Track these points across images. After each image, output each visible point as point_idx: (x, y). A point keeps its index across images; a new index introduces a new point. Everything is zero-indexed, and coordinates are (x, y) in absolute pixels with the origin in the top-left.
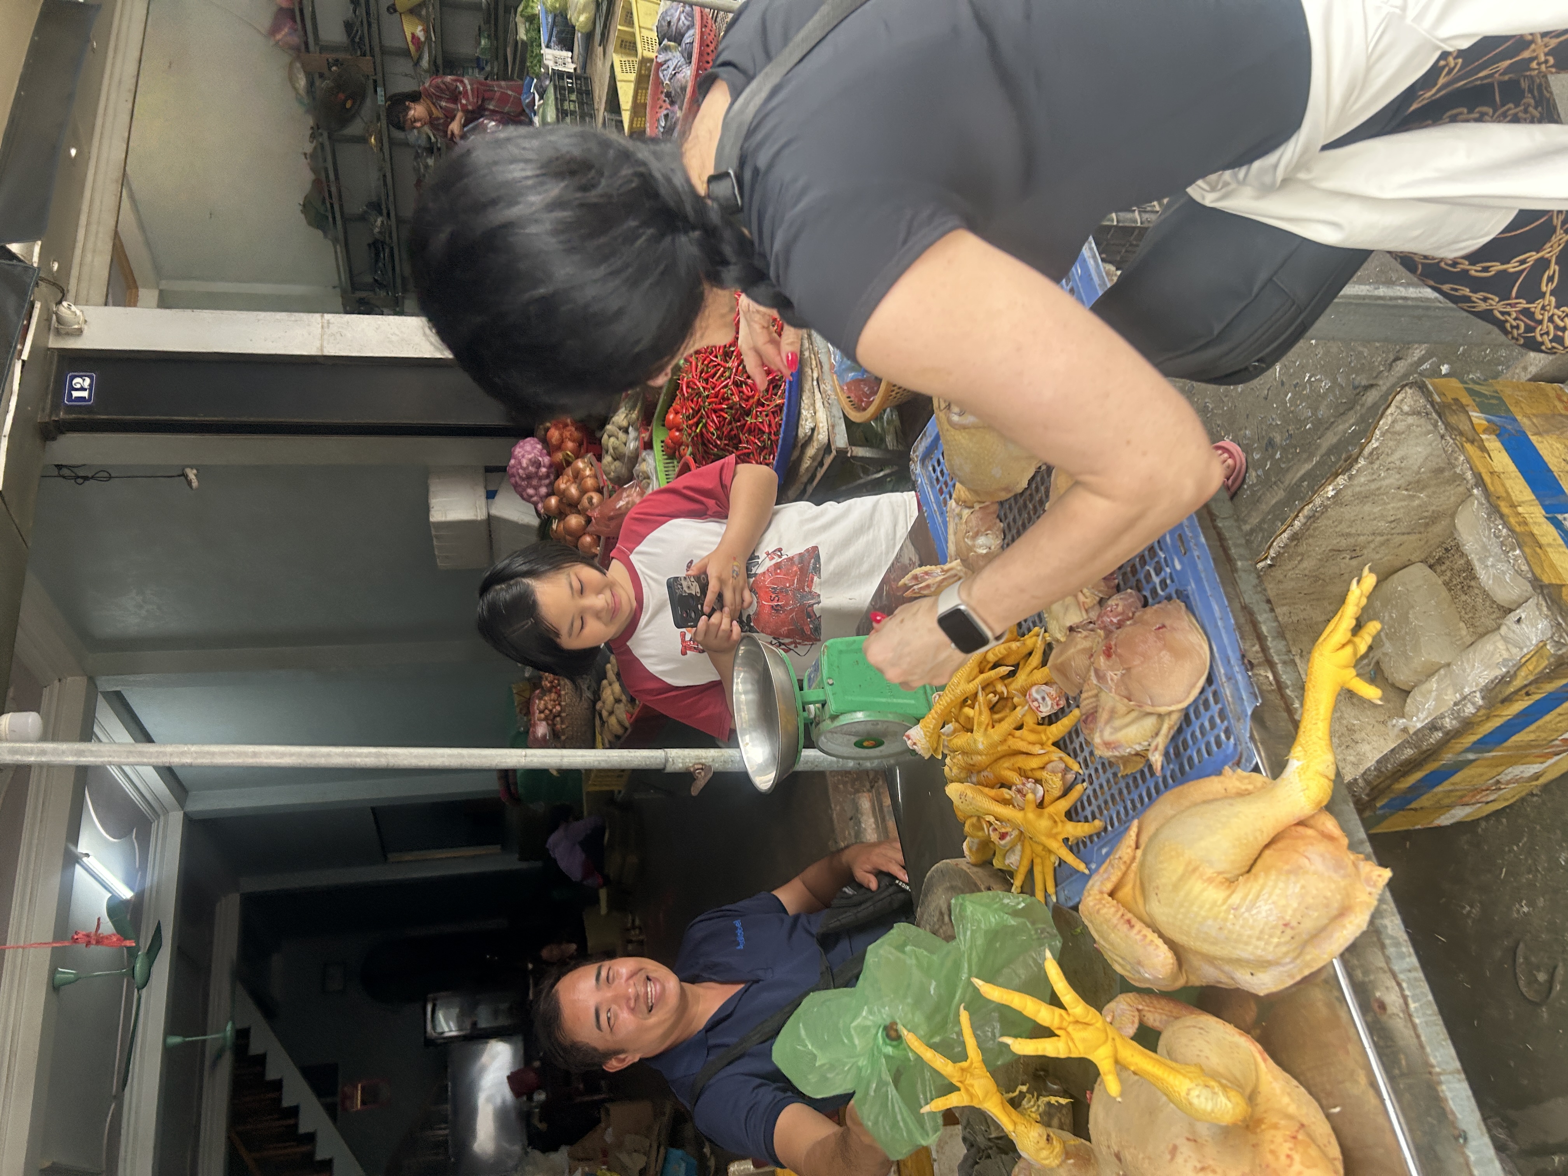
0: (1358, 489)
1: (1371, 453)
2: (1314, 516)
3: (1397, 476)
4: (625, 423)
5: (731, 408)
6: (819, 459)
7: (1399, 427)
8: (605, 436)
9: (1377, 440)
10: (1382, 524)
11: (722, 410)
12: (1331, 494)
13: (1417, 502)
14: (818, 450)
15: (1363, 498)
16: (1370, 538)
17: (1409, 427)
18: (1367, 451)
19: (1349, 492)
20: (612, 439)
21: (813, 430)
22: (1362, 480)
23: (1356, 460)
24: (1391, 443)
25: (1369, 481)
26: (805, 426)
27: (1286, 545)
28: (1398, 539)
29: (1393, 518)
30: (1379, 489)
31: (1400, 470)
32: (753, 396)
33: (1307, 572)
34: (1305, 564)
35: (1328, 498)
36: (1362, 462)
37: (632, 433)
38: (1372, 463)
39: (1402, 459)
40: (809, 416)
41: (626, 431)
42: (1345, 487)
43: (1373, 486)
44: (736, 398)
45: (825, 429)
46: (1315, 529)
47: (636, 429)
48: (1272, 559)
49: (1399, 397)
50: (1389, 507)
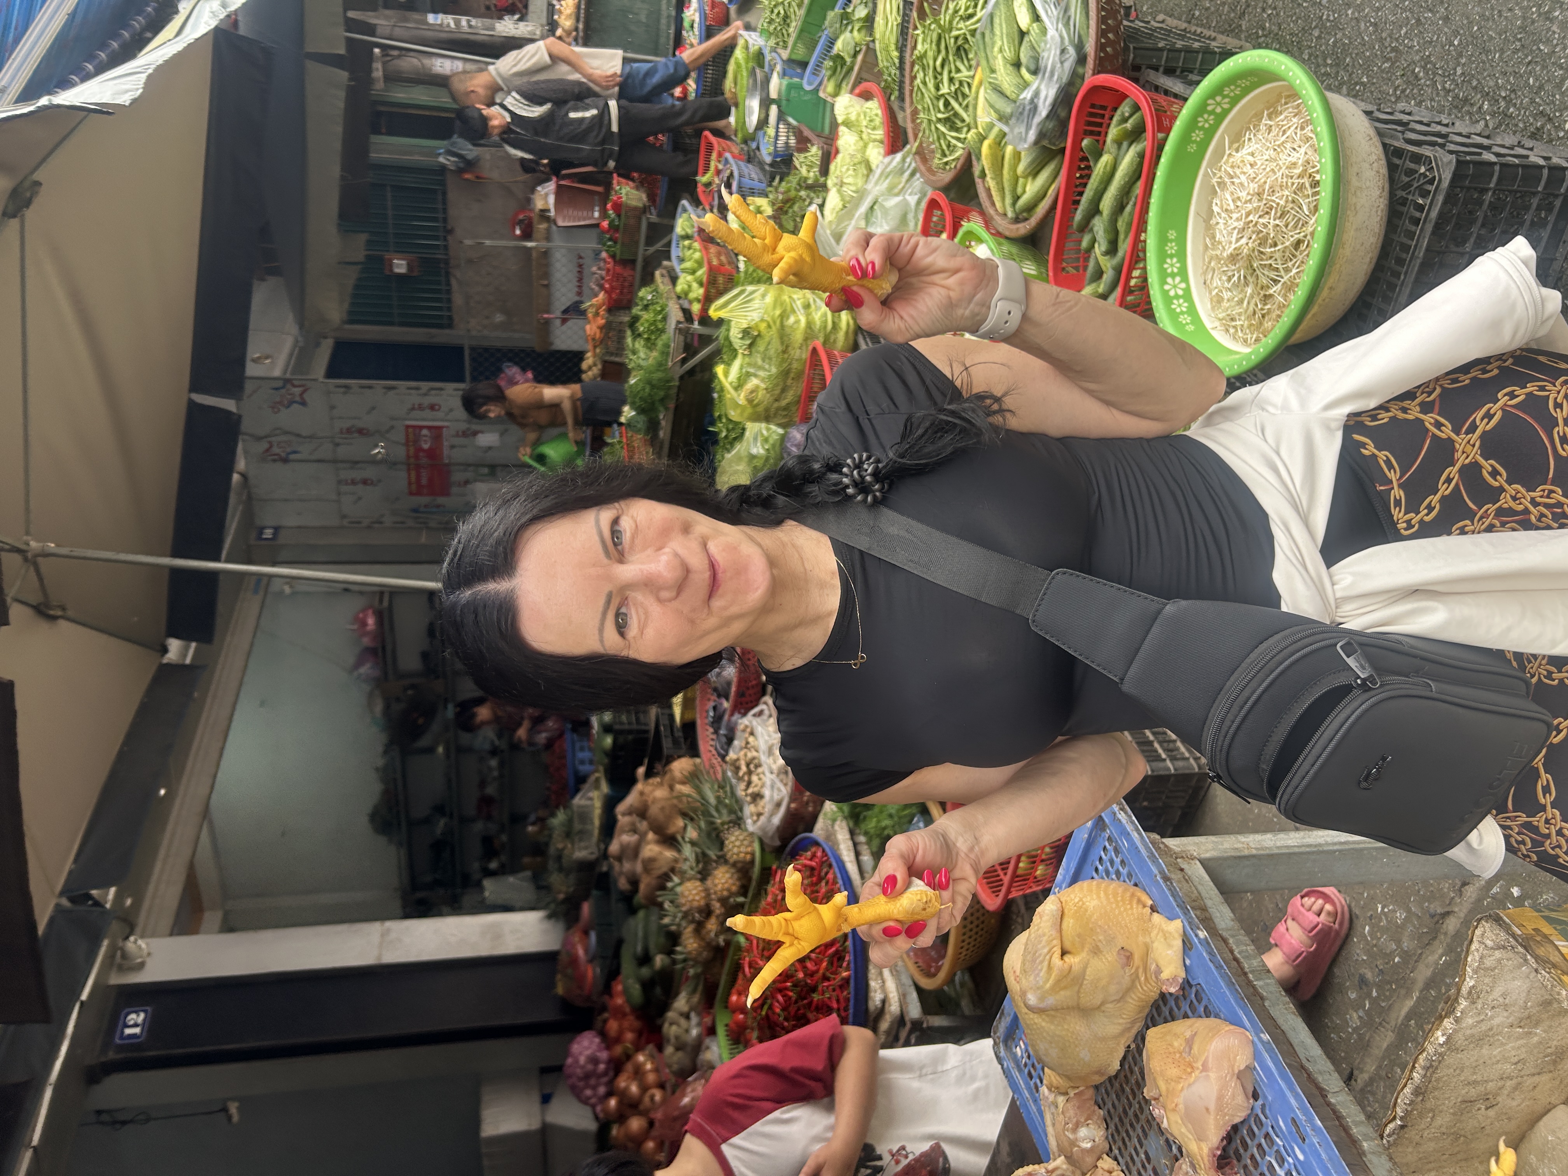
0: (1468, 1032)
1: (1470, 993)
2: (1431, 1066)
3: (1506, 1014)
4: (685, 1009)
6: (894, 1032)
7: (1489, 962)
8: (666, 1025)
9: (1471, 978)
10: (1508, 1068)
11: (786, 989)
12: (1442, 1040)
13: (1536, 1039)
14: (892, 1023)
15: (1478, 1040)
16: (1500, 1084)
17: (1499, 961)
18: (1464, 990)
19: (1460, 1035)
20: (674, 1028)
21: (884, 1002)
22: (1470, 1021)
23: (1456, 1000)
24: (1487, 980)
25: (1479, 1022)
26: (876, 998)
27: (1412, 1102)
28: (1530, 1082)
29: (1516, 1059)
30: (1491, 1029)
31: (1506, 1007)
32: (817, 971)
33: (1443, 1130)
34: (1439, 1121)
35: (1441, 1045)
36: (1463, 1003)
37: (694, 1019)
38: (1473, 1003)
39: (1504, 995)
40: (878, 986)
41: (687, 1017)
42: (1455, 1031)
43: (1484, 1027)
44: (801, 975)
45: (896, 999)
46: (1438, 1080)
47: (699, 1014)
48: (1401, 1119)
49: (1478, 932)
50: (1507, 1047)
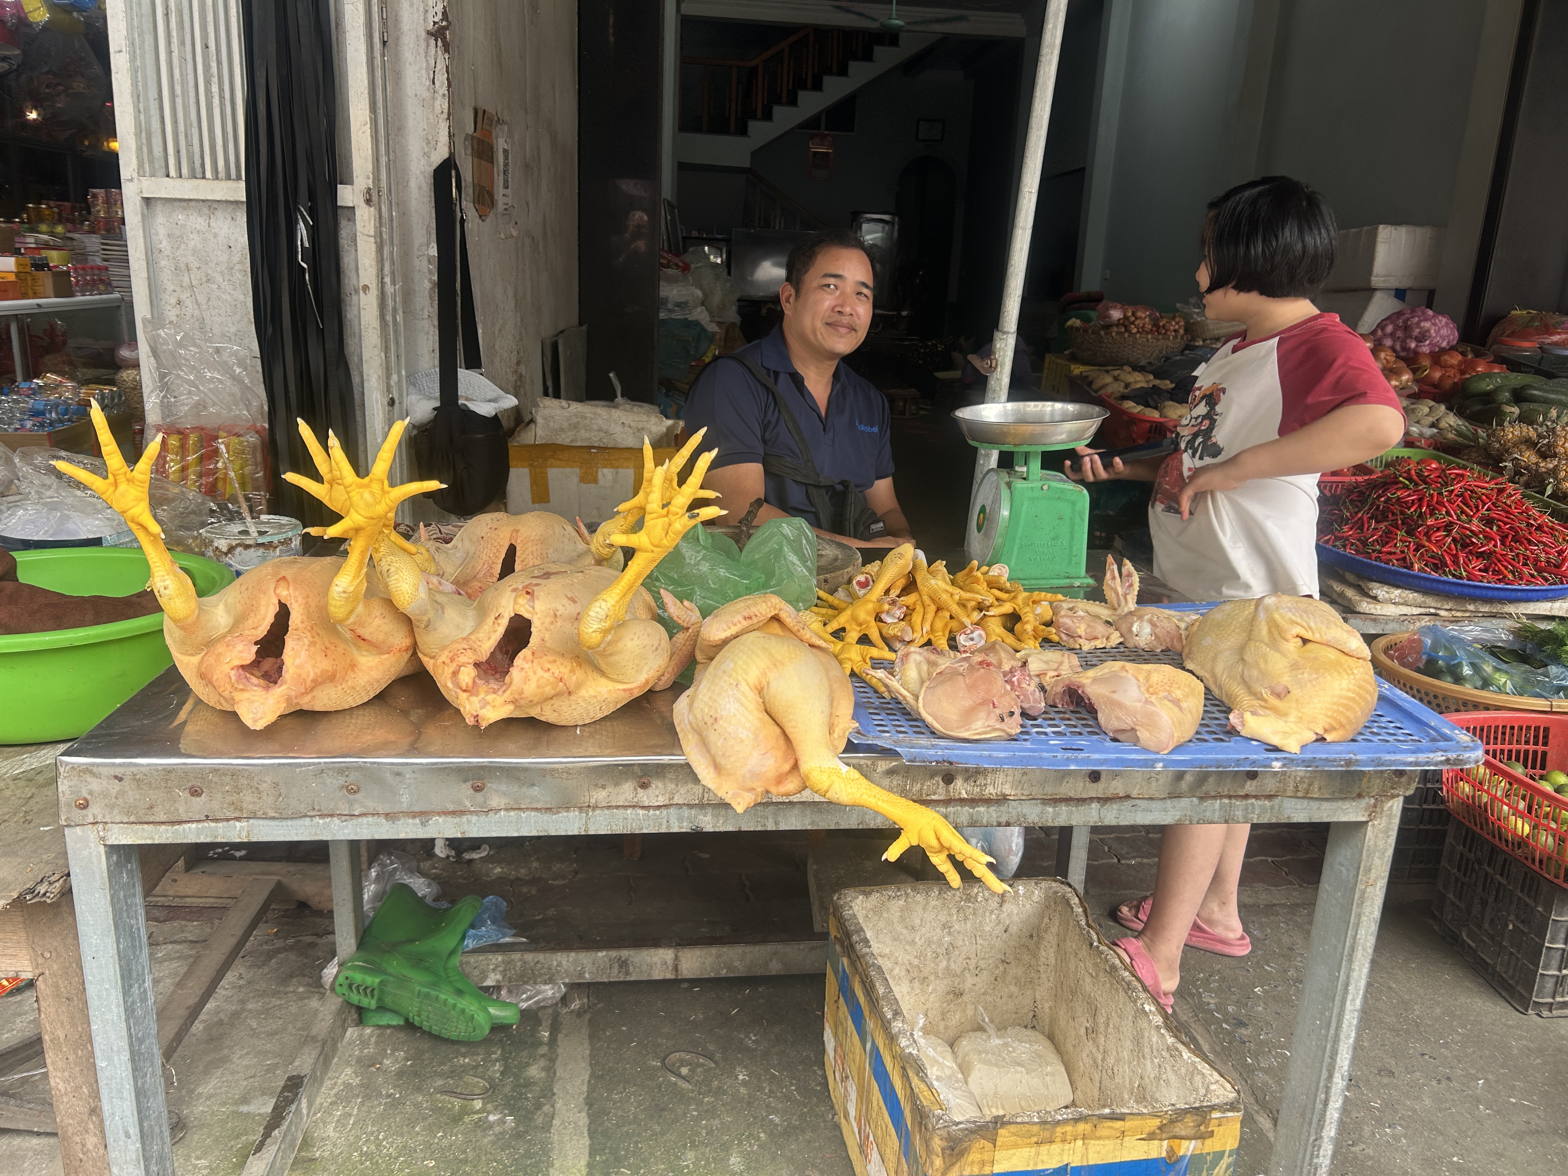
0: (1146, 1034)
1: (1177, 1050)
2: (1129, 989)
3: (1152, 1076)
4: (1443, 424)
5: (1421, 515)
6: (1339, 601)
7: (1198, 1079)
8: (1432, 403)
9: (1189, 1058)
10: (1111, 1061)
11: (1420, 507)
12: (1147, 1007)
13: (1126, 1097)
14: (1350, 600)
15: (1138, 1041)
16: (1101, 1048)
17: (1196, 1090)
18: (1181, 1047)
19: (1146, 1025)
20: (1426, 410)
21: (1375, 598)
22: (1154, 1039)
23: (1176, 1037)
24: (1183, 1070)
25: (1151, 1047)
26: (1381, 591)
27: (1107, 961)
28: (1097, 1078)
29: (1115, 1071)
30: (1144, 1057)
31: (1158, 1078)
32: (1429, 540)
33: (1081, 982)
34: (1088, 980)
35: (1142, 1005)
36: (1170, 1040)
37: (1429, 432)
38: (1168, 1049)
39: (1167, 1082)
40: (1393, 596)
41: (1433, 425)
42: (1150, 1022)
43: (1147, 1050)
44: (1430, 522)
45: (1373, 611)
46: (1117, 990)
47: (1432, 437)
48: (1098, 947)
49: (1228, 1086)
50: (1126, 1067)
